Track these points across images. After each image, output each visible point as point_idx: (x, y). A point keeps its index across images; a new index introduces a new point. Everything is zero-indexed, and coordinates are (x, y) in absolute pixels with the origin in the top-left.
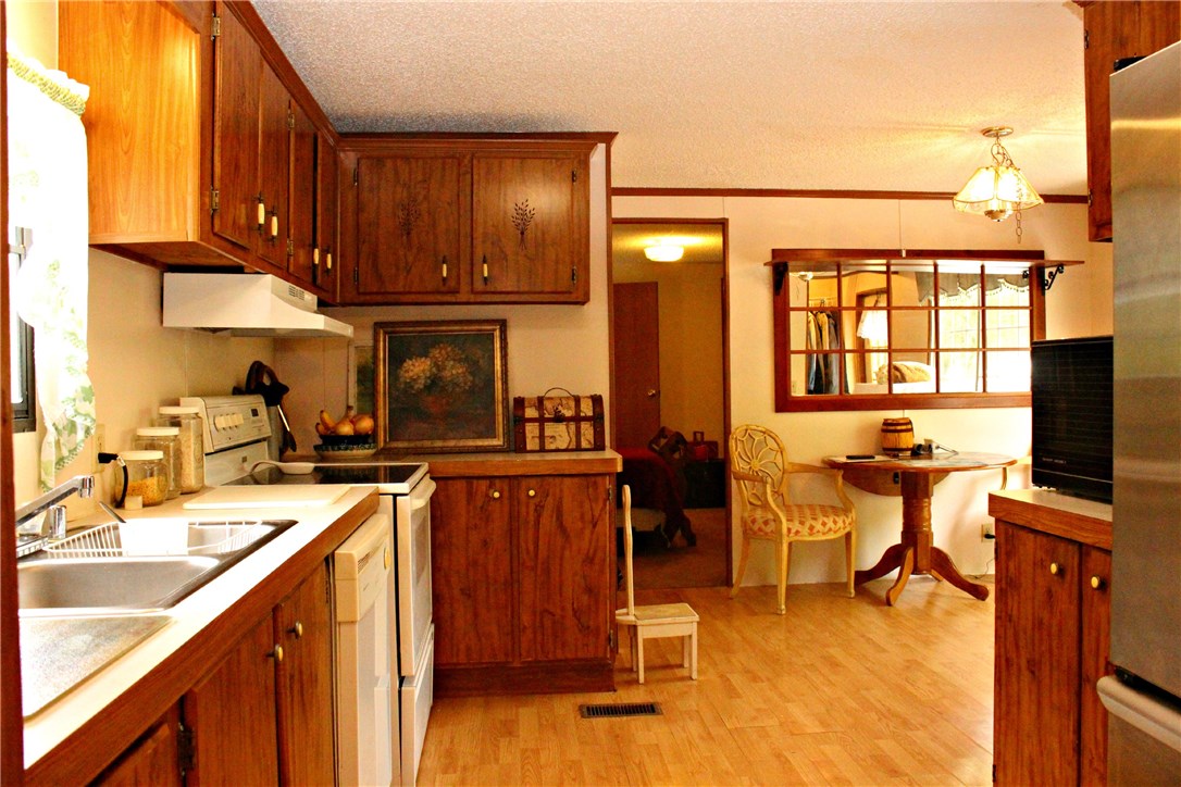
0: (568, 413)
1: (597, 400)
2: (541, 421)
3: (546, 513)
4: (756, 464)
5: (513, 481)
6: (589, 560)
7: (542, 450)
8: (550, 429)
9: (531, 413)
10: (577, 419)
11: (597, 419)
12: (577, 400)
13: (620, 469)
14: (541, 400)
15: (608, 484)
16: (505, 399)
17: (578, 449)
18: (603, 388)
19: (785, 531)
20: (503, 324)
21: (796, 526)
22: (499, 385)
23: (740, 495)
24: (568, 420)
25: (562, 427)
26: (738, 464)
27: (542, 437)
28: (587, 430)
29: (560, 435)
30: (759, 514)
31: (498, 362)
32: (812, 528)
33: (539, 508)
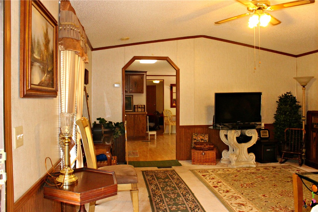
0: (141, 107)
1: (144, 106)
2: (137, 108)
3: (138, 118)
4: (167, 115)
5: (135, 115)
6: (143, 124)
7: (137, 112)
8: (138, 109)
9: (136, 107)
10: (142, 108)
11: (144, 108)
12: (142, 105)
13: (147, 113)
14: (137, 105)
15: (145, 115)
16: (133, 105)
17: (142, 111)
18: (145, 104)
19: (170, 124)
20: (133, 96)
21: (172, 123)
22: (132, 103)
23: (165, 119)
24: (141, 108)
25: (140, 109)
26: (165, 115)
27: (137, 110)
28: (143, 109)
29: (140, 110)
30: (167, 122)
31: (132, 100)
32: (174, 123)
33: (137, 118)
